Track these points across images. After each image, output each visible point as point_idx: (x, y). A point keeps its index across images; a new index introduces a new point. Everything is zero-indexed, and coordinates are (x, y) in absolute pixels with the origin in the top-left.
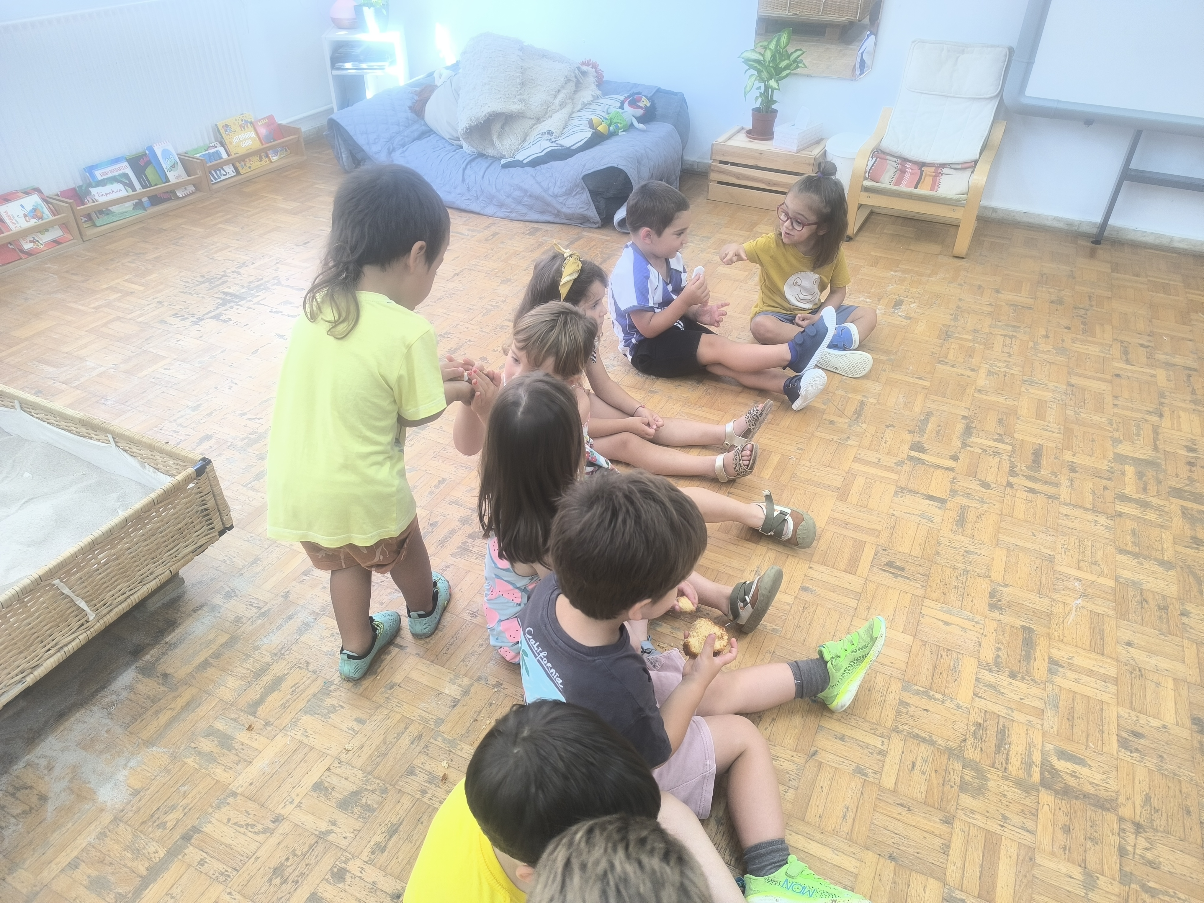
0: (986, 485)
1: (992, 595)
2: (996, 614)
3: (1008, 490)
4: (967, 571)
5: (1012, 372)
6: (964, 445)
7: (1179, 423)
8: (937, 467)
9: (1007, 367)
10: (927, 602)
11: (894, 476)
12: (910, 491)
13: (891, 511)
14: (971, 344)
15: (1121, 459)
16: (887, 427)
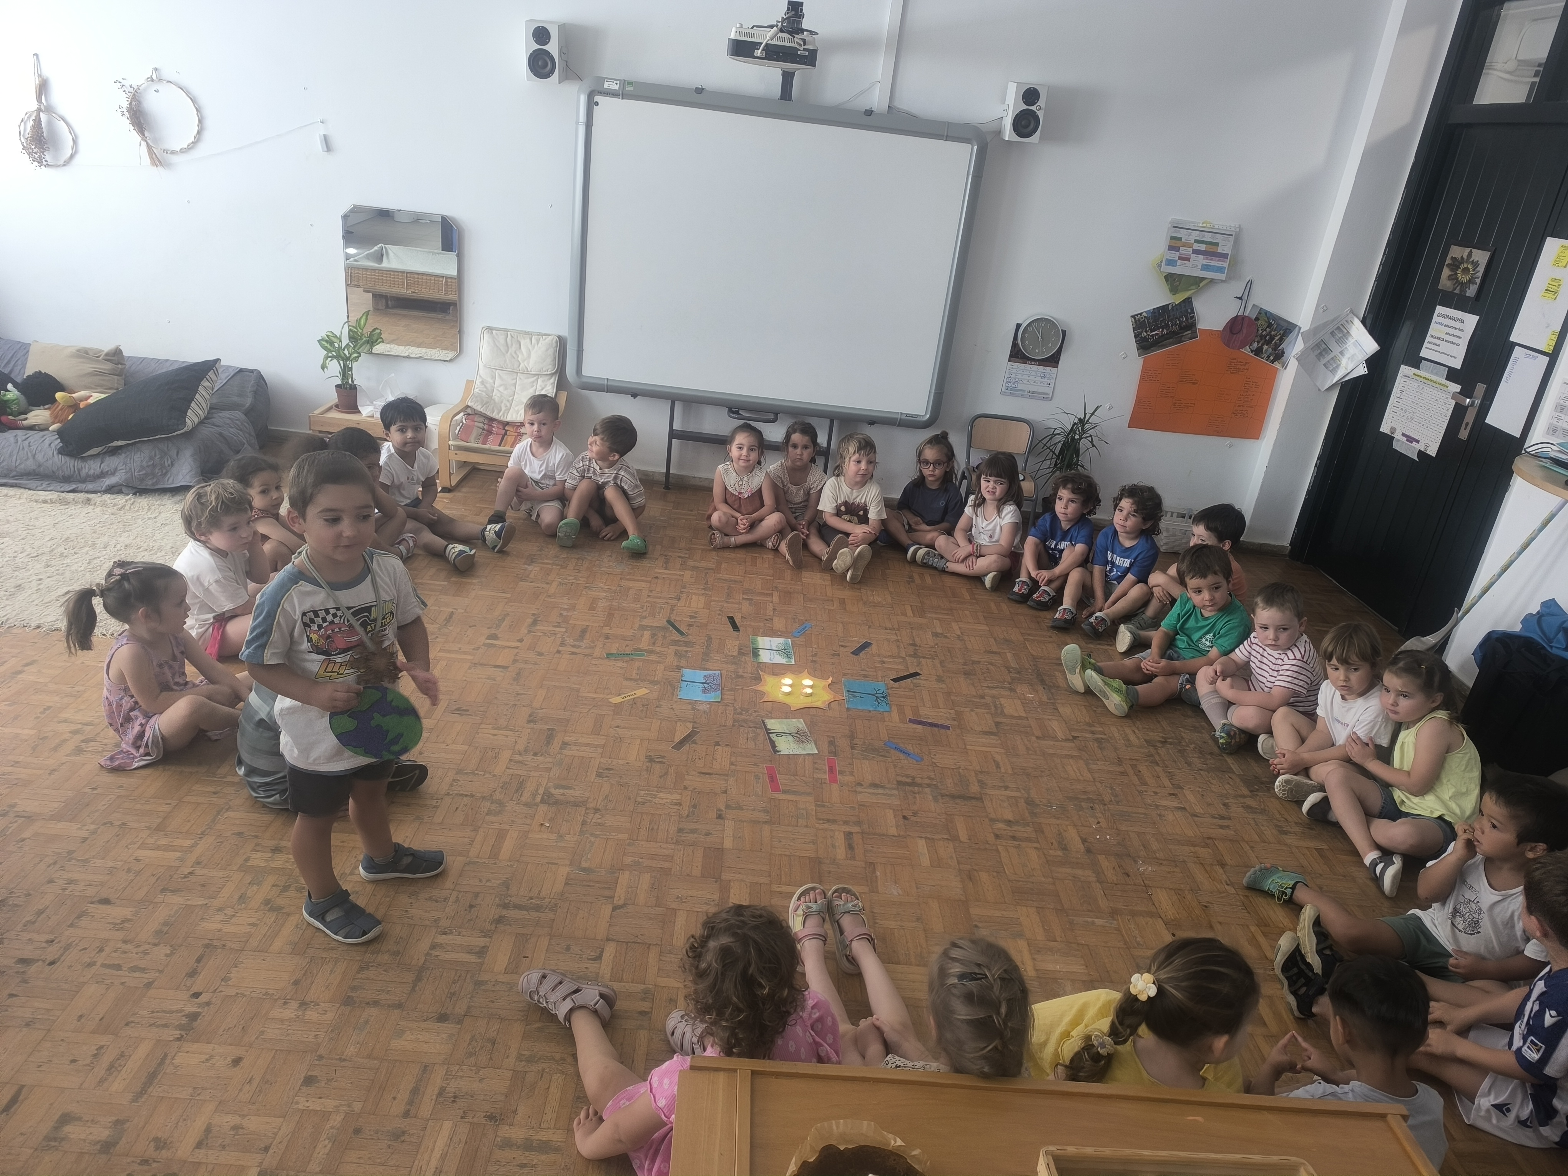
0: (540, 654)
1: (530, 716)
2: (531, 725)
3: (557, 655)
4: (516, 705)
5: (578, 582)
6: (529, 632)
7: (690, 603)
8: (505, 647)
9: (575, 579)
10: (483, 726)
11: (470, 657)
12: (481, 664)
13: (464, 678)
14: (550, 566)
15: (643, 628)
16: (470, 627)
